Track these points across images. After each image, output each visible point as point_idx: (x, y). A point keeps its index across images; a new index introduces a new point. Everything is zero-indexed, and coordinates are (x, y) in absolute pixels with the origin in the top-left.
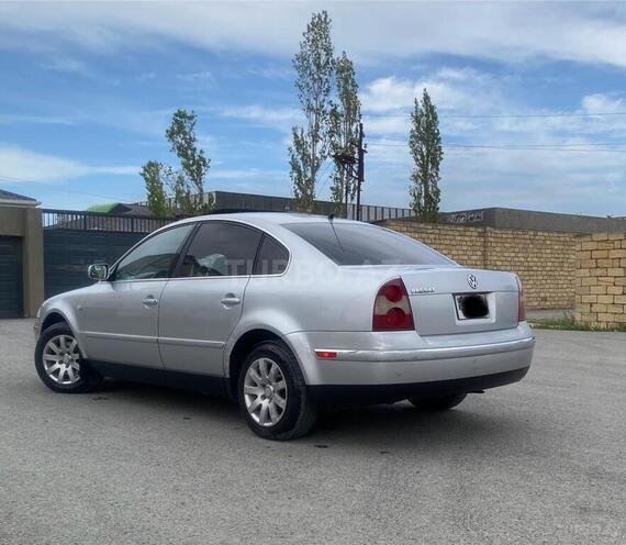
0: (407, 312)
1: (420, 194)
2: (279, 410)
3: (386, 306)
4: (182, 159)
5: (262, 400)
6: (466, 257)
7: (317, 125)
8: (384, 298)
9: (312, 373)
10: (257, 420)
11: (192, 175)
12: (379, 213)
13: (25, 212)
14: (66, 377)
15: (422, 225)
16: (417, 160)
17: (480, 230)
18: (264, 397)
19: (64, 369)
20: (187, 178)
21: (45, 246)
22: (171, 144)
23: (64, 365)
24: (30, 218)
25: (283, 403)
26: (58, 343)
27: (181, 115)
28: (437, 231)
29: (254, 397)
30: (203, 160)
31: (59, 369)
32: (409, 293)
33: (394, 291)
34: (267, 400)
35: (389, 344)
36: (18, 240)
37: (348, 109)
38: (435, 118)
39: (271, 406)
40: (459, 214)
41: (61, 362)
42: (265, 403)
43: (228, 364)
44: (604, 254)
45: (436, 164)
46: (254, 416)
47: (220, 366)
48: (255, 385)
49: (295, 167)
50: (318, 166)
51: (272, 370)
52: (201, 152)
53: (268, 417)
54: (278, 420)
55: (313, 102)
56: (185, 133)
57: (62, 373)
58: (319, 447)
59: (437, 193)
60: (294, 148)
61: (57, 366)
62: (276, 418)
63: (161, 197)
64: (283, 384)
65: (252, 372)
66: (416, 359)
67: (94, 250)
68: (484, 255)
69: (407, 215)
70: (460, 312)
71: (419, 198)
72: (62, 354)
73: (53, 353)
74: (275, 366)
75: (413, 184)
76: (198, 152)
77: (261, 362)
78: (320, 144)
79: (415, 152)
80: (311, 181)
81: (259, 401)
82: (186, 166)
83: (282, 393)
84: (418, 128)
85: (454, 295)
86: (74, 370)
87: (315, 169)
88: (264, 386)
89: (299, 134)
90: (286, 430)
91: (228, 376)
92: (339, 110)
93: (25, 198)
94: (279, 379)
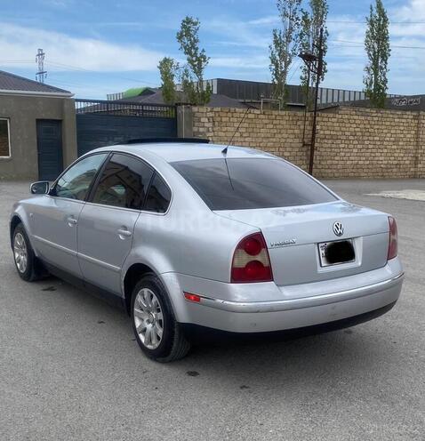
1: (371, 82)
4: (188, 56)
6: (402, 136)
7: (291, 29)
11: (194, 68)
13: (64, 101)
15: (368, 110)
16: (370, 55)
17: (415, 114)
20: (191, 72)
21: (77, 127)
22: (179, 45)
24: (66, 106)
27: (188, 21)
28: (380, 115)
29: (141, 320)
30: (204, 57)
32: (269, 247)
36: (59, 122)
37: (317, 14)
38: (386, 21)
40: (401, 98)
43: (122, 287)
45: (385, 57)
49: (273, 60)
50: (290, 62)
52: (203, 51)
55: (288, 10)
56: (191, 36)
59: (385, 81)
60: (273, 46)
63: (172, 85)
67: (114, 130)
68: (417, 133)
71: (371, 85)
74: (155, 299)
75: (366, 74)
76: (199, 51)
77: (146, 291)
78: (292, 43)
79: (368, 49)
80: (285, 73)
82: (191, 61)
84: (371, 30)
87: (287, 64)
89: (278, 34)
91: (124, 297)
92: (309, 17)
93: (63, 91)
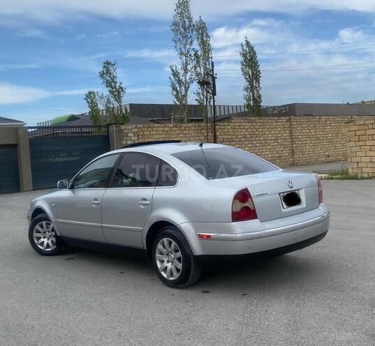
0: (252, 208)
1: (250, 98)
2: (178, 270)
3: (239, 206)
4: (110, 88)
5: (168, 263)
6: (280, 135)
7: (187, 63)
8: (237, 201)
9: (197, 248)
10: (165, 276)
11: (115, 97)
12: (226, 110)
13: (17, 129)
14: (48, 246)
15: (253, 118)
16: (246, 78)
17: (287, 118)
18: (168, 262)
19: (46, 241)
20: (112, 100)
22: (101, 81)
23: (46, 239)
24: (21, 133)
25: (180, 266)
26: (42, 226)
27: (108, 63)
28: (261, 121)
29: (162, 262)
30: (121, 88)
31: (43, 242)
32: (252, 196)
33: (243, 196)
34: (170, 263)
35: (242, 229)
36: (14, 147)
37: (205, 52)
38: (255, 53)
39: (173, 267)
40: (274, 108)
41: (44, 238)
42: (169, 265)
43: (145, 241)
44: (363, 132)
45: (258, 80)
46: (162, 273)
47: (140, 242)
48: (163, 254)
49: (174, 89)
50: (189, 87)
51: (172, 245)
52: (121, 84)
53: (172, 274)
54: (178, 276)
55: (183, 50)
56: (110, 74)
57: (45, 243)
58: (204, 292)
59: (260, 97)
60: (172, 77)
61: (42, 240)
62: (176, 275)
63: (97, 111)
64: (179, 254)
65: (160, 246)
66: (260, 237)
67: (59, 148)
68: (291, 132)
69: (243, 111)
70: (284, 204)
71: (250, 101)
72: (45, 233)
73: (39, 232)
74: (174, 243)
75: (245, 93)
76: (118, 85)
77: (165, 240)
78: (189, 74)
79: (245, 73)
80: (185, 96)
81: (166, 264)
82: (111, 92)
83: (179, 259)
84: (245, 61)
85: (280, 194)
86: (52, 242)
87: (187, 89)
88: (168, 255)
89: (174, 68)
90: (183, 282)
91: (145, 248)
92: (199, 53)
93: (17, 122)
94: (176, 251)
